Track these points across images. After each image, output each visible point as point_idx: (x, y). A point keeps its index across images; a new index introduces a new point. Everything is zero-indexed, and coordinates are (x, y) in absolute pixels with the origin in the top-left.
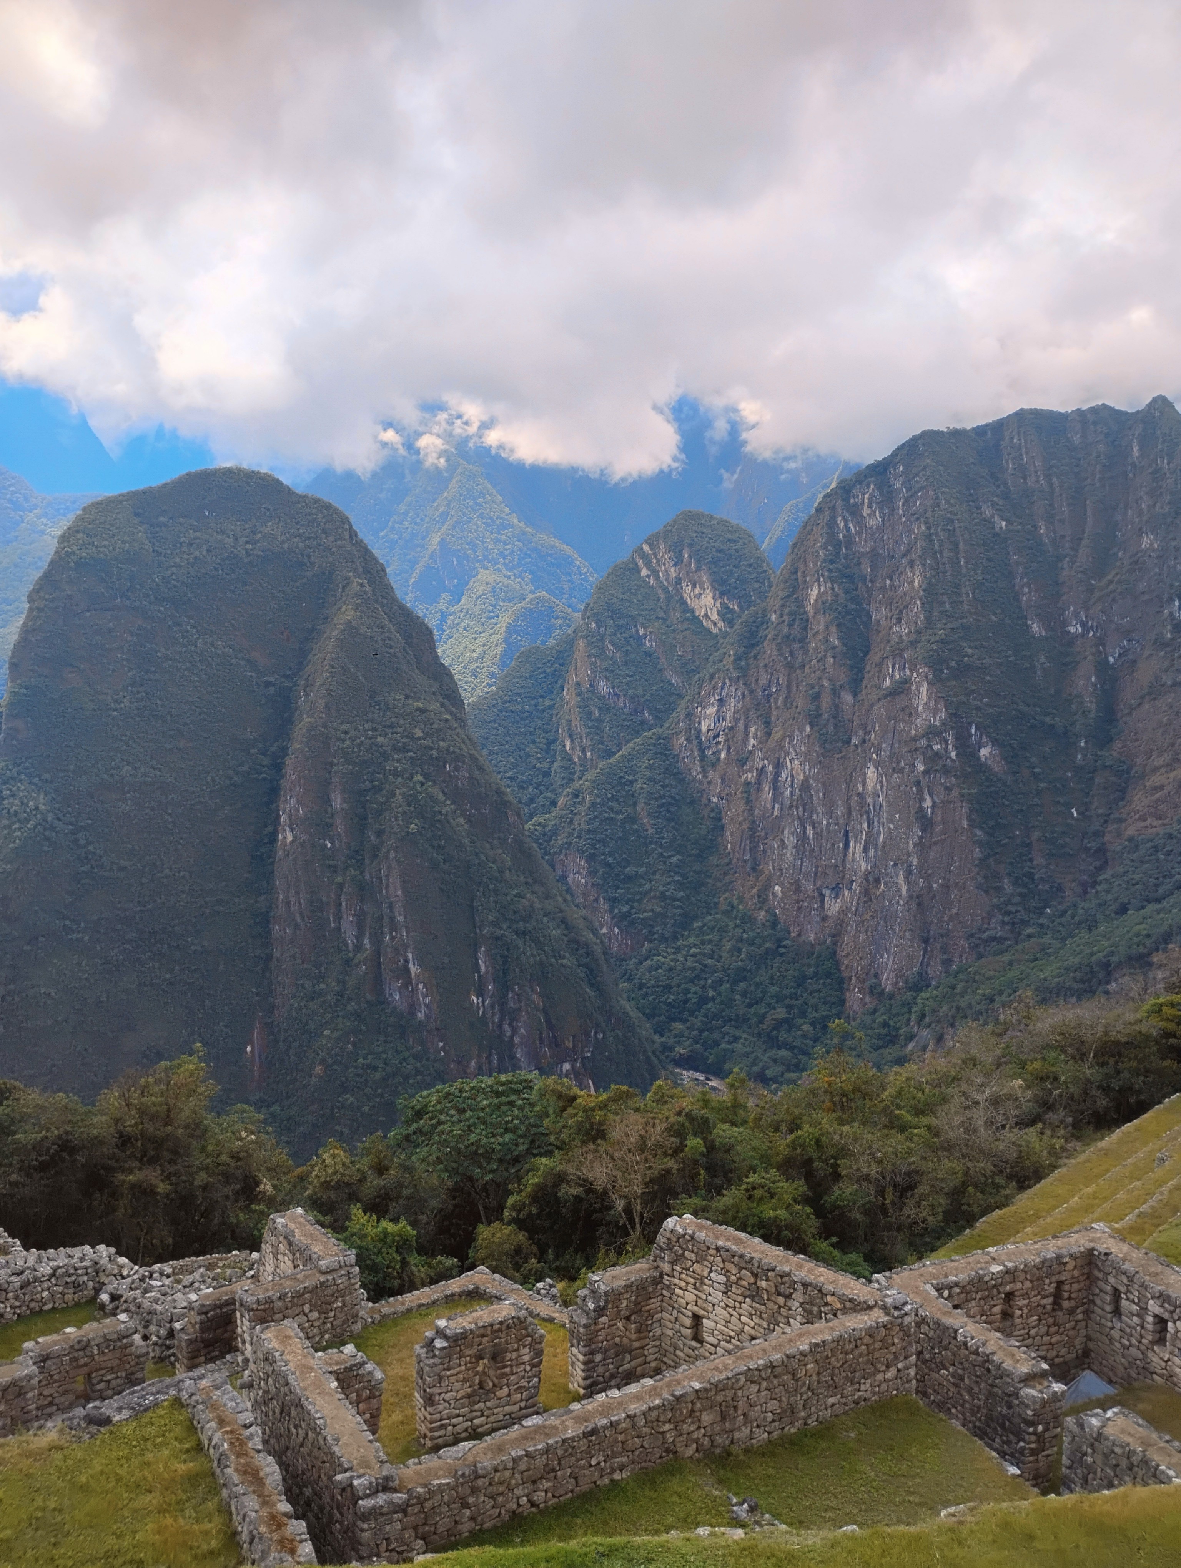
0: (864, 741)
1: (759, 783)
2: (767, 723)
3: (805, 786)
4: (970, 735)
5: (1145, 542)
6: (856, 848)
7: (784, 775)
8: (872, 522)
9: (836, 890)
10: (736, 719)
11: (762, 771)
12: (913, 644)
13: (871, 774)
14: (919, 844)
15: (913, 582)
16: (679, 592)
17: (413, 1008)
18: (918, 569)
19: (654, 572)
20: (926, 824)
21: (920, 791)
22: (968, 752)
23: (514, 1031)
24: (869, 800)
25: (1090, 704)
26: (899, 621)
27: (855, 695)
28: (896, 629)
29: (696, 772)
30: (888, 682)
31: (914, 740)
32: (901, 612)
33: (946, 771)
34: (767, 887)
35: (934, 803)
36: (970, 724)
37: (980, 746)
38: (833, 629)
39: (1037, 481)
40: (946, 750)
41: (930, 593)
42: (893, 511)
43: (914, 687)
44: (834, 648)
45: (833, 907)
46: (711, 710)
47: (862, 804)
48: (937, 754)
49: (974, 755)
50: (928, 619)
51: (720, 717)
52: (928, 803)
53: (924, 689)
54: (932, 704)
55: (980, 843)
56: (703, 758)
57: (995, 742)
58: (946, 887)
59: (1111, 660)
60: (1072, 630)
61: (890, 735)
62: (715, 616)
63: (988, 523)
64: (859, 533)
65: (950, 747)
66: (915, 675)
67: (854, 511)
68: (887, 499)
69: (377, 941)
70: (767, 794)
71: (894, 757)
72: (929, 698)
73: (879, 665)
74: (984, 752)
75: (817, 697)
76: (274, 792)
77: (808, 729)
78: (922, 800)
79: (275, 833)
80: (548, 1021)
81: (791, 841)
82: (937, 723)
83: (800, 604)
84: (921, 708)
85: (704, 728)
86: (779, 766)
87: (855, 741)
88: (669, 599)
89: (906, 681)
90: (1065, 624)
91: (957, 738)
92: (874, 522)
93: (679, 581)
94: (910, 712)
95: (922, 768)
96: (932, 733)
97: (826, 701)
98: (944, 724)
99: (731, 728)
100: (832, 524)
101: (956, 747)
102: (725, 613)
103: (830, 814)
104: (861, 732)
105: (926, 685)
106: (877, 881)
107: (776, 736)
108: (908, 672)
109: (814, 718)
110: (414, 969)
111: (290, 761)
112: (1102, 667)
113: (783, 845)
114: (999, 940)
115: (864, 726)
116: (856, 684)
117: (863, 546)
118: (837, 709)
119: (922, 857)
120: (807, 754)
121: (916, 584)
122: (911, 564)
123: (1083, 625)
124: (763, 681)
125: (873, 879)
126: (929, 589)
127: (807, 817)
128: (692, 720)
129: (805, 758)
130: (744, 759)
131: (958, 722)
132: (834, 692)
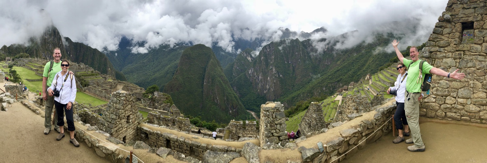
0: (268, 74)
1: (256, 79)
2: (257, 72)
3: (261, 79)
6: (267, 86)
7: (259, 78)
9: (265, 90)
11: (256, 77)
12: (273, 64)
13: (269, 78)
14: (274, 85)
17: (218, 102)
19: (243, 55)
20: (274, 83)
22: (279, 76)
23: (229, 106)
25: (292, 70)
27: (267, 69)
28: (271, 62)
29: (249, 78)
30: (270, 68)
31: (273, 74)
33: (277, 78)
34: (258, 90)
37: (280, 75)
38: (264, 62)
44: (264, 64)
45: (265, 92)
46: (250, 71)
47: (268, 81)
48: (276, 76)
50: (275, 61)
51: (251, 71)
52: (275, 81)
54: (275, 71)
55: (281, 85)
56: (249, 76)
58: (277, 90)
61: (271, 74)
62: (250, 60)
67: (266, 49)
68: (270, 48)
69: (214, 95)
70: (257, 80)
71: (271, 76)
73: (269, 66)
74: (281, 76)
76: (203, 79)
79: (203, 84)
80: (232, 105)
81: (260, 85)
83: (261, 59)
85: (250, 73)
86: (258, 77)
88: (245, 58)
89: (272, 68)
90: (289, 62)
92: (268, 50)
93: (246, 56)
94: (273, 71)
95: (274, 77)
96: (275, 74)
97: (264, 70)
99: (253, 73)
100: (264, 50)
102: (251, 60)
103: (264, 82)
105: (274, 69)
106: (270, 89)
107: (258, 74)
109: (262, 72)
110: (218, 99)
111: (205, 75)
112: (293, 66)
117: (267, 53)
119: (274, 87)
121: (273, 57)
122: (272, 55)
123: (291, 62)
124: (256, 68)
125: (269, 89)
126: (274, 58)
127: (262, 83)
128: (248, 72)
129: (261, 76)
130: (254, 76)
131: (278, 72)
132: (265, 69)
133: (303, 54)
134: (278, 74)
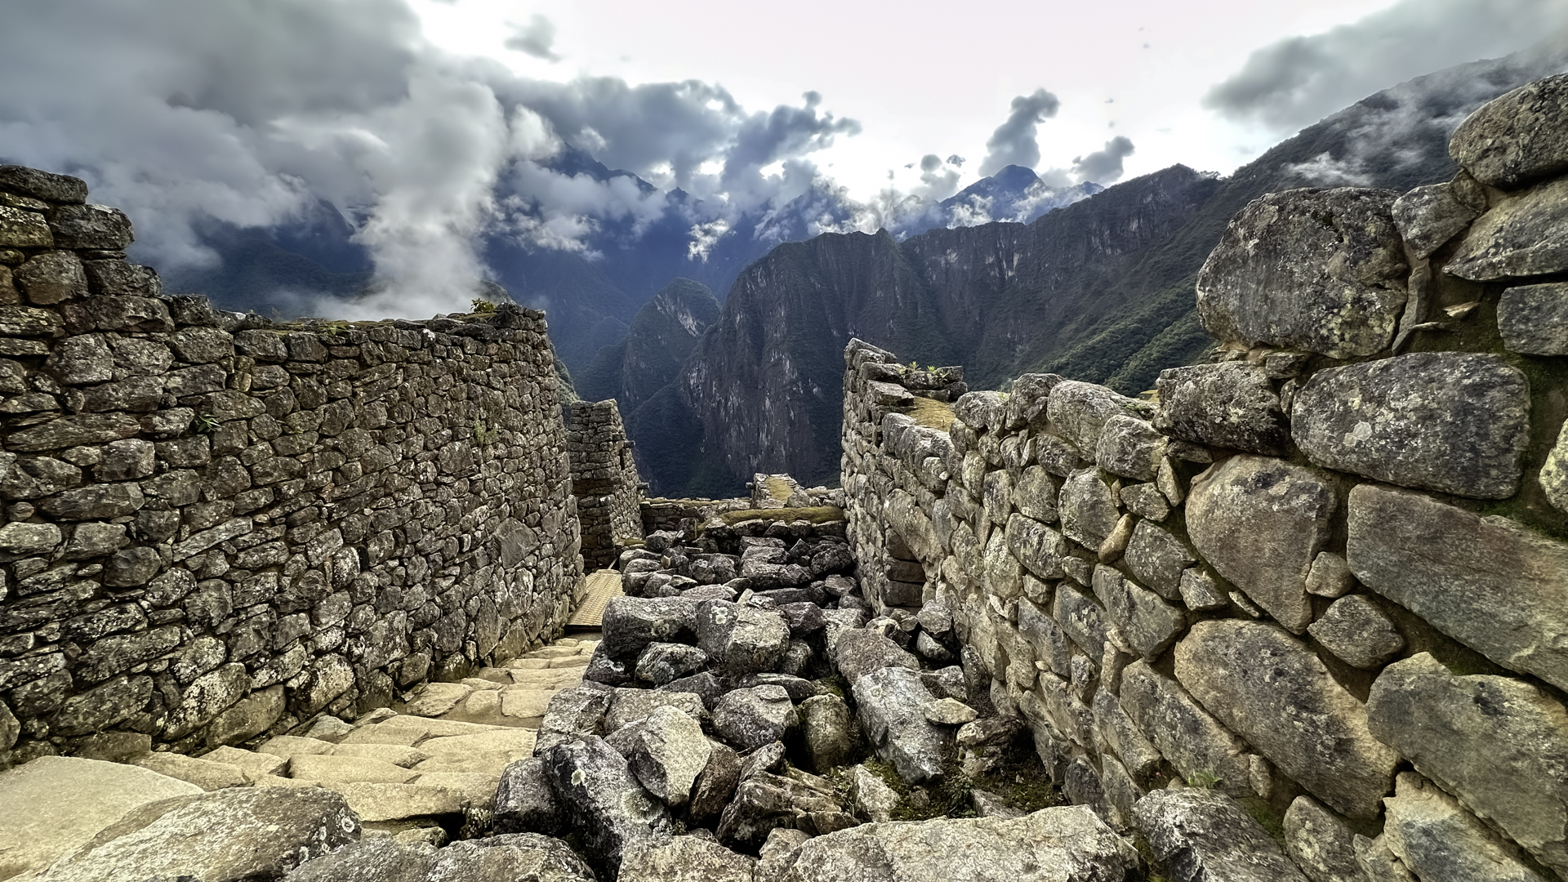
0: (764, 387)
1: (718, 408)
2: (720, 380)
3: (739, 409)
4: (809, 383)
5: (878, 293)
6: (763, 436)
7: (729, 404)
8: (762, 285)
10: (706, 379)
11: (719, 402)
12: (783, 342)
13: (767, 402)
14: (790, 432)
15: (781, 313)
16: (676, 317)
18: (783, 307)
19: (664, 308)
20: (791, 423)
21: (789, 409)
24: (767, 414)
26: (776, 331)
27: (759, 366)
28: (775, 335)
29: (689, 404)
30: (772, 360)
31: (785, 386)
32: (777, 327)
33: (799, 400)
34: (726, 455)
35: (795, 414)
36: (808, 378)
37: (812, 387)
38: (748, 335)
39: (833, 267)
40: (799, 390)
41: (789, 319)
42: (771, 280)
43: (784, 362)
44: (748, 344)
46: (695, 375)
47: (764, 416)
48: (795, 392)
49: (811, 392)
50: (788, 331)
51: (699, 377)
52: (792, 414)
53: (788, 363)
54: (792, 369)
55: (815, 431)
56: (692, 397)
57: (819, 385)
61: (775, 384)
62: (694, 329)
63: (813, 285)
64: (757, 290)
65: (800, 388)
66: (784, 356)
67: (754, 280)
68: (768, 274)
70: (722, 412)
71: (777, 394)
73: (769, 352)
75: (742, 367)
77: (739, 382)
78: (790, 413)
81: (734, 434)
82: (794, 378)
83: (732, 324)
84: (787, 371)
85: (692, 383)
86: (727, 400)
87: (760, 387)
88: (672, 321)
89: (780, 359)
91: (803, 384)
93: (676, 312)
94: (783, 374)
95: (789, 399)
96: (793, 382)
97: (746, 369)
98: (797, 378)
99: (704, 383)
100: (744, 286)
101: (803, 388)
102: (698, 327)
103: (751, 420)
104: (762, 383)
105: (788, 361)
107: (725, 386)
108: (781, 355)
109: (741, 377)
113: (731, 436)
114: (825, 472)
115: (763, 380)
116: (759, 361)
117: (759, 296)
118: (751, 372)
119: (791, 438)
120: (739, 393)
121: (783, 314)
122: (780, 305)
124: (717, 360)
125: (771, 449)
126: (788, 317)
127: (740, 424)
128: (686, 379)
129: (738, 395)
130: (711, 397)
131: (803, 377)
132: (749, 365)
133: (904, 297)
134: (805, 382)
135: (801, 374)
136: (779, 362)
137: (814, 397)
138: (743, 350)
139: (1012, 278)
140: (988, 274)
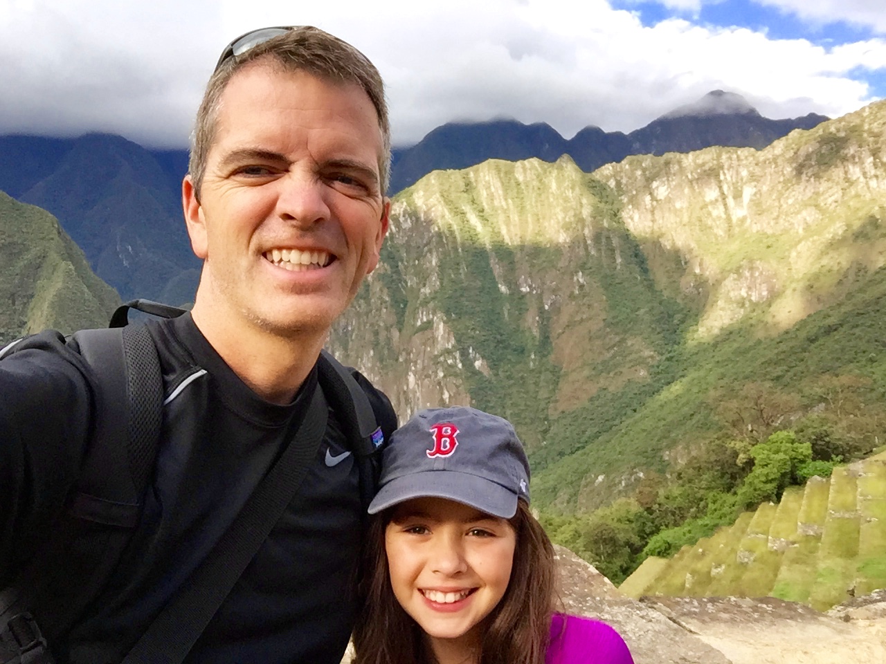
0: (407, 359)
2: (346, 349)
4: (469, 354)
12: (433, 299)
13: (411, 378)
15: (431, 262)
18: (435, 254)
21: (441, 389)
22: (467, 363)
24: (411, 395)
25: (536, 332)
26: (424, 285)
27: (400, 331)
28: (422, 290)
30: (419, 323)
31: (437, 357)
32: (426, 280)
33: (456, 375)
35: (450, 395)
36: (469, 347)
37: (475, 359)
38: (386, 291)
39: (500, 202)
40: (455, 362)
42: (418, 219)
43: (435, 325)
44: (386, 302)
47: (407, 398)
48: (450, 366)
49: (472, 365)
50: (441, 283)
52: (446, 396)
53: (441, 326)
54: (446, 335)
57: (483, 357)
59: (547, 307)
60: (523, 290)
61: (422, 354)
64: (398, 232)
65: (458, 361)
66: (435, 318)
71: (425, 368)
72: (444, 333)
73: (414, 312)
74: (478, 364)
75: (376, 333)
77: (372, 353)
78: (442, 394)
82: (450, 347)
84: (439, 339)
87: (401, 360)
89: (430, 322)
90: (518, 286)
91: (462, 355)
94: (434, 340)
95: (441, 374)
96: (448, 352)
97: (383, 335)
98: (453, 346)
101: (461, 361)
104: (404, 353)
105: (442, 324)
108: (431, 316)
109: (376, 345)
112: (541, 311)
115: (406, 350)
116: (400, 324)
117: (401, 240)
118: (389, 339)
121: (434, 263)
122: (430, 251)
123: (530, 286)
126: (442, 266)
131: (462, 346)
134: (464, 354)
135: (458, 341)
136: (428, 325)
137: (476, 373)
138: (379, 310)
139: (743, 220)
140: (709, 214)
